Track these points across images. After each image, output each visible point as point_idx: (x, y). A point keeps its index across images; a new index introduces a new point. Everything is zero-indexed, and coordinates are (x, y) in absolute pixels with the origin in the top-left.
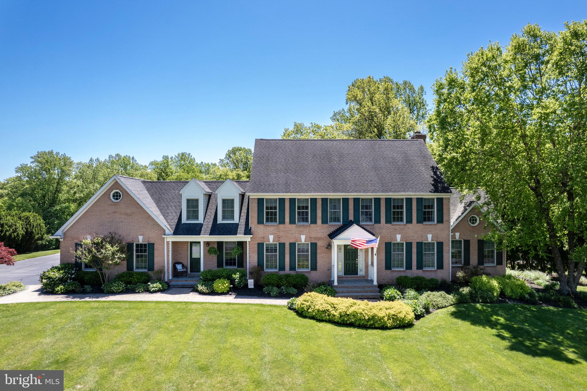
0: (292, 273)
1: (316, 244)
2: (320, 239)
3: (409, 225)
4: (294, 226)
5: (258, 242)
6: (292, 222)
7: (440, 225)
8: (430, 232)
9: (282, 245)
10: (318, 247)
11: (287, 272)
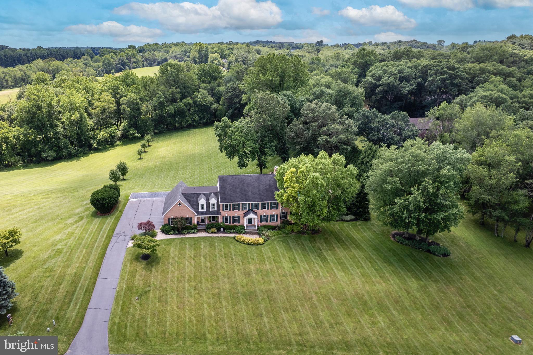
0: (233, 224)
1: (240, 216)
3: (268, 210)
5: (223, 216)
6: (233, 210)
7: (277, 210)
8: (274, 212)
9: (230, 217)
11: (231, 224)
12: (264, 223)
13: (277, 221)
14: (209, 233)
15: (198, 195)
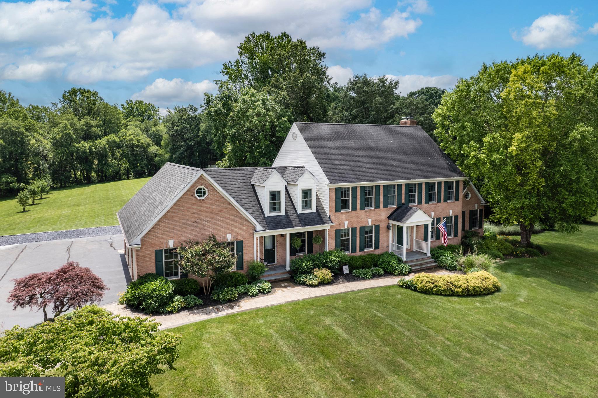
0: (362, 253)
1: (379, 225)
2: (381, 221)
3: (439, 204)
4: (363, 211)
5: (336, 229)
6: (361, 208)
7: (457, 202)
8: (451, 209)
9: (354, 230)
10: (380, 228)
11: (358, 253)
12: (432, 242)
14: (310, 286)
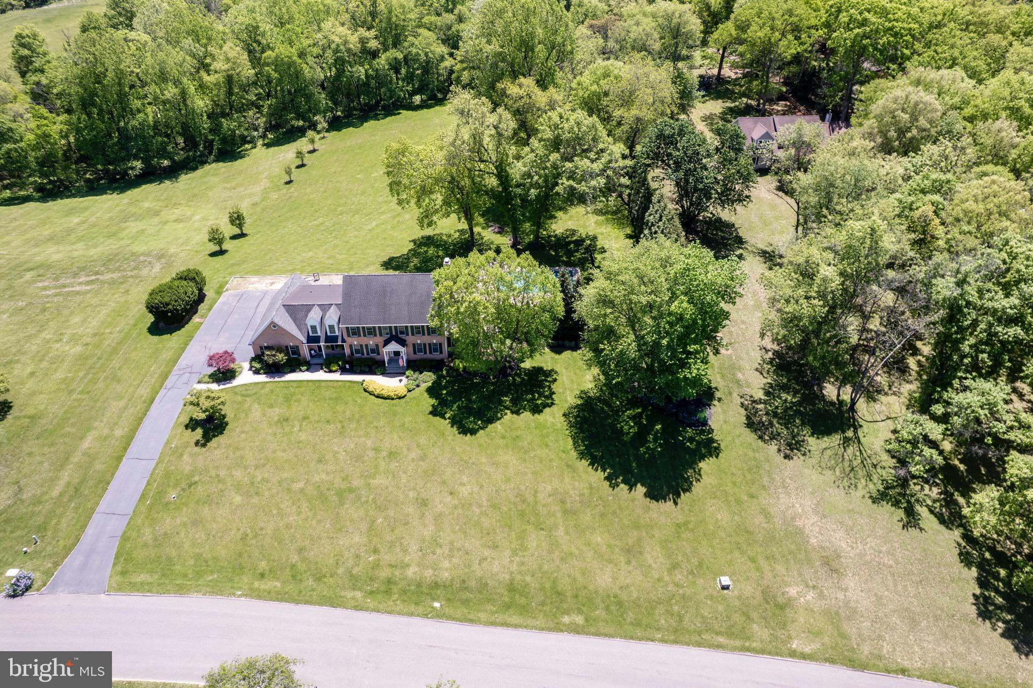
2: (379, 344)
3: (424, 336)
4: (366, 338)
5: (349, 344)
8: (435, 339)
9: (362, 346)
12: (420, 355)
13: (441, 353)
14: (326, 372)
15: (309, 308)
